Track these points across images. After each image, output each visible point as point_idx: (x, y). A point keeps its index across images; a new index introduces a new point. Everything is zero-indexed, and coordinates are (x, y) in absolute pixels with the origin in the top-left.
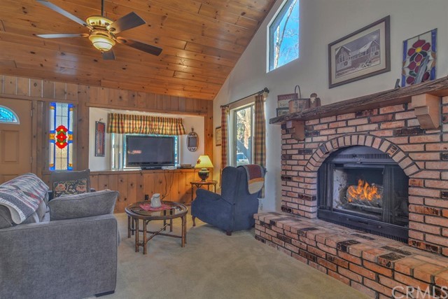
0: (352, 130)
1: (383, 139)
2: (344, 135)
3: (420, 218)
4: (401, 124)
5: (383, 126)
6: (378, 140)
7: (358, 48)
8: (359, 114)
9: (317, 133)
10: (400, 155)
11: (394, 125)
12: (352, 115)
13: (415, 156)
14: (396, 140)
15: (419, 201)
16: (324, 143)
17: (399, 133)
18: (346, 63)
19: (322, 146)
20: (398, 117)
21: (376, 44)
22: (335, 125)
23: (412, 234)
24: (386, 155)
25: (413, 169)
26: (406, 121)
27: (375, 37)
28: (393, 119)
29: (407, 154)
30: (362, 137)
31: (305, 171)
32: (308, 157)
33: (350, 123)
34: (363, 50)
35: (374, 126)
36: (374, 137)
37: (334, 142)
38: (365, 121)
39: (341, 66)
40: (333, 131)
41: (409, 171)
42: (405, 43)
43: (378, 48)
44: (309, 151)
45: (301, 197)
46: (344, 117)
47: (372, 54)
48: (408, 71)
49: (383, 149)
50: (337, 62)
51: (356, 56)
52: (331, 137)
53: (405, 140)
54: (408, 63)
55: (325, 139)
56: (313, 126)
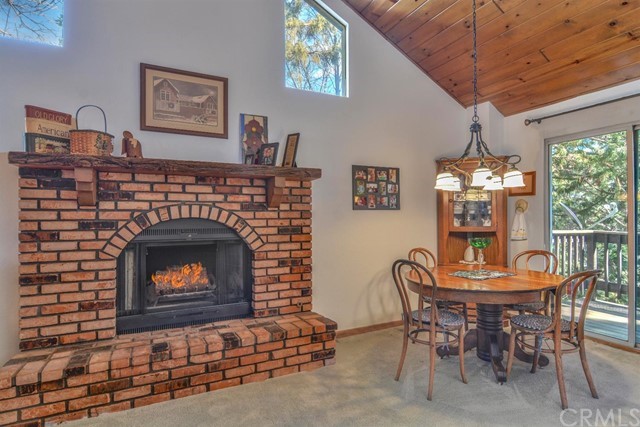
0: (192, 198)
1: (231, 212)
2: (180, 204)
3: (263, 288)
4: (248, 199)
5: (230, 198)
6: (225, 214)
7: (191, 94)
8: (201, 180)
9: (129, 196)
10: (248, 230)
11: (242, 198)
12: (192, 179)
13: (260, 231)
14: (244, 215)
15: (263, 272)
16: (144, 213)
17: (245, 207)
18: (171, 106)
19: (141, 218)
20: (245, 191)
21: (212, 100)
22: (166, 188)
23: (258, 306)
24: (233, 230)
25: (259, 243)
26: (252, 196)
27: (212, 93)
28: (240, 193)
29: (253, 229)
30: (205, 209)
31: (98, 259)
32: (107, 234)
33: (189, 189)
34: (196, 99)
35: (220, 198)
36: (221, 210)
37: (162, 212)
38: (210, 190)
39: (162, 105)
40: (161, 197)
41: (254, 246)
42: (242, 116)
43: (216, 107)
44: (110, 225)
45: (84, 307)
46: (180, 179)
47: (208, 111)
48: (246, 146)
49: (231, 223)
50: (156, 97)
51: (187, 103)
52: (155, 205)
53: (250, 215)
54: (245, 139)
55: (145, 206)
56: (118, 183)
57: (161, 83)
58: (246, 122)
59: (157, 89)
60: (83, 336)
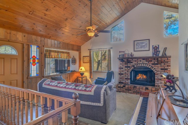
0: (142, 63)
1: (150, 65)
2: (140, 64)
3: (157, 81)
4: (153, 62)
5: (149, 63)
6: (148, 65)
7: (142, 44)
8: (144, 59)
9: (132, 63)
10: (153, 69)
11: (152, 62)
12: (142, 59)
13: (156, 69)
14: (152, 66)
15: (157, 78)
16: (134, 65)
17: (153, 64)
18: (139, 47)
19: (133, 66)
20: (153, 61)
21: (147, 44)
22: (137, 61)
23: (155, 84)
24: (150, 69)
25: (156, 71)
26: (154, 62)
28: (152, 61)
29: (155, 69)
30: (144, 65)
31: (127, 72)
32: (129, 68)
33: (141, 61)
34: (143, 45)
35: (147, 62)
36: (147, 65)
37: (137, 65)
38: (145, 61)
39: (137, 47)
40: (137, 63)
41: (155, 72)
42: (153, 46)
43: (147, 45)
44: (129, 67)
45: (126, 79)
46: (140, 59)
47: (146, 46)
48: (154, 52)
49: (150, 67)
50: (136, 46)
51: (141, 45)
52: (136, 64)
53: (154, 66)
54: (154, 50)
55: (134, 64)
56: (130, 60)
57: (137, 43)
58: (154, 47)
59: (136, 44)
60: (126, 83)
